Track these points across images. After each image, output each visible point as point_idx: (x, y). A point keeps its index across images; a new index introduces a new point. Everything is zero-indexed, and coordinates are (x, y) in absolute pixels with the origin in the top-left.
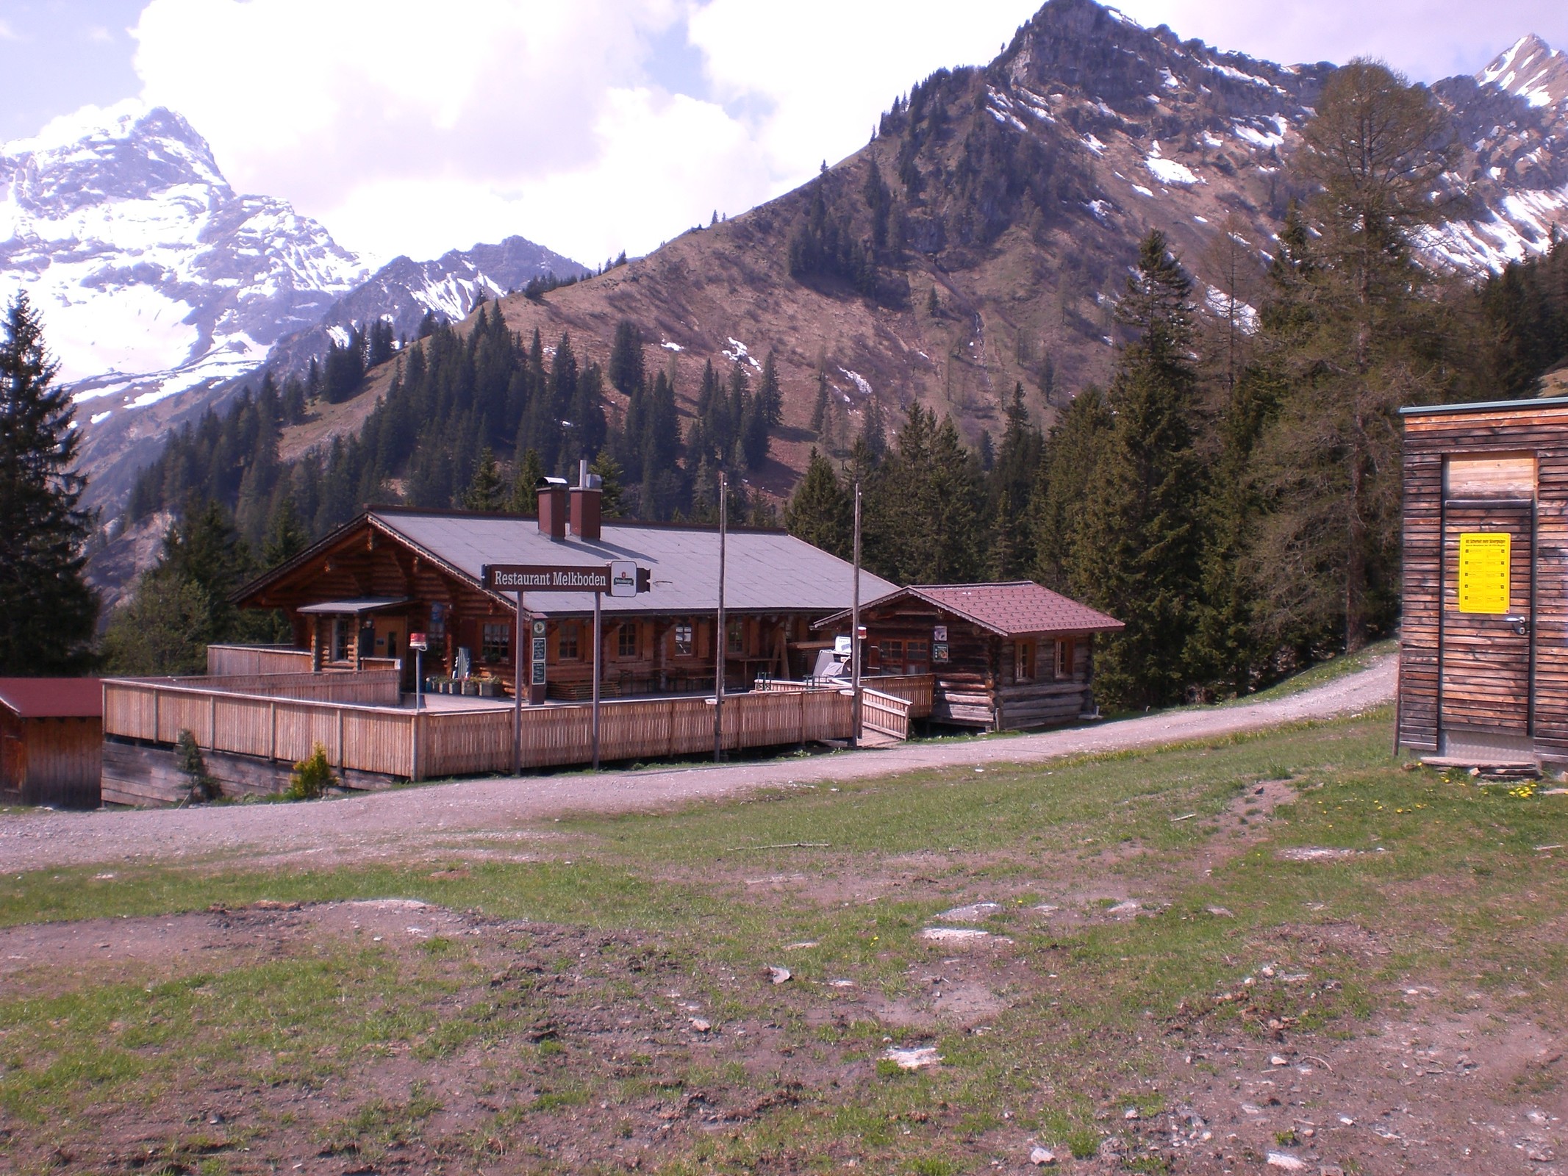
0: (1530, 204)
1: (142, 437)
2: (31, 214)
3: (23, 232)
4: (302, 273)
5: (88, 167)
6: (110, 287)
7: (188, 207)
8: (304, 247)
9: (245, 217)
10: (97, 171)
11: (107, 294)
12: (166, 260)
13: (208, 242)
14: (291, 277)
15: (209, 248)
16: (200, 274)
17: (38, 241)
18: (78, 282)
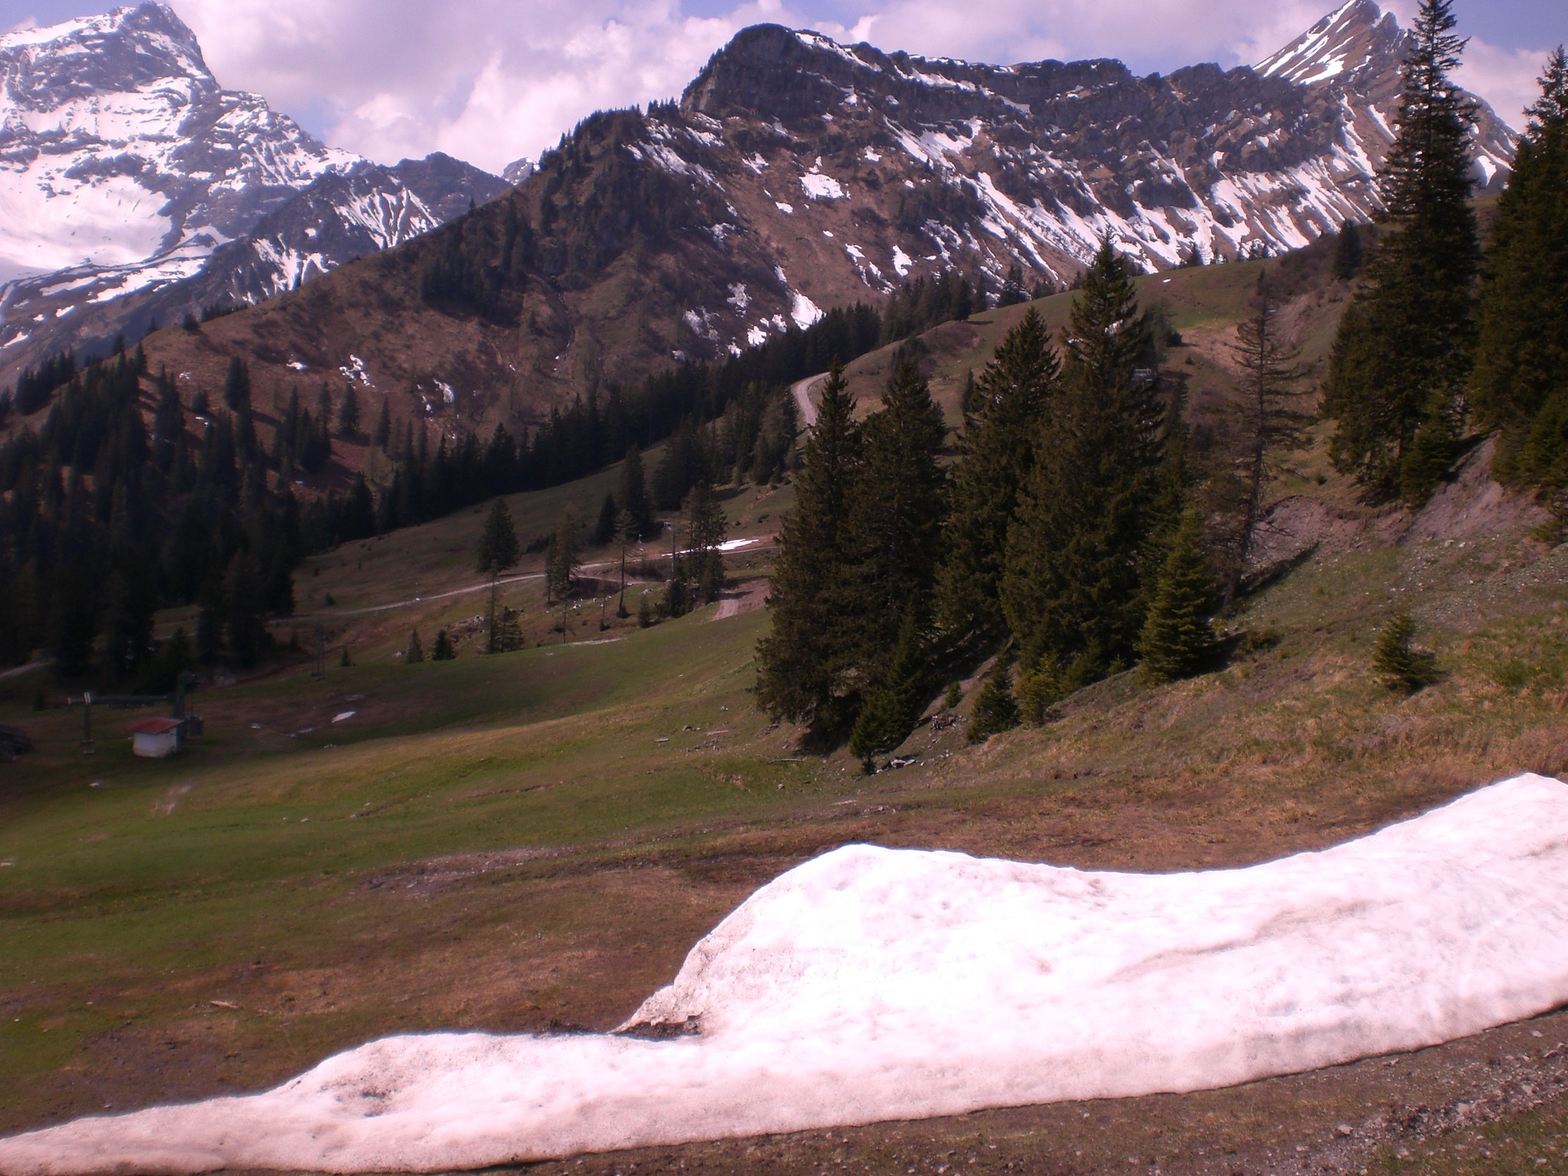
0: (1245, 187)
1: (91, 335)
2: (22, 107)
3: (14, 123)
4: (272, 169)
5: (78, 60)
6: (93, 178)
7: (171, 99)
8: (274, 142)
9: (222, 112)
10: (87, 64)
11: (89, 185)
12: (150, 151)
13: (187, 135)
14: (259, 170)
15: (187, 141)
16: (177, 166)
17: (28, 132)
18: (63, 173)
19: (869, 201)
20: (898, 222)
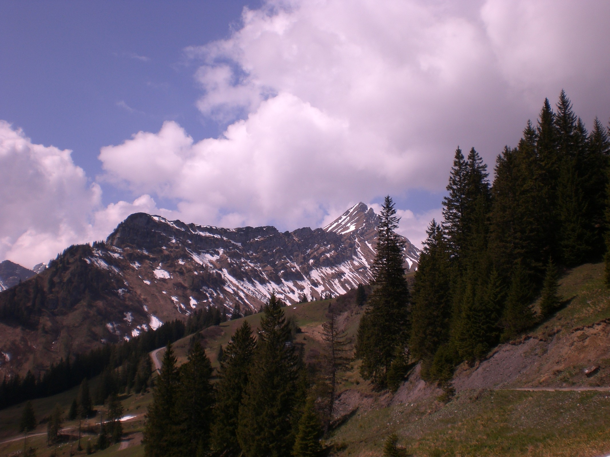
0: (322, 272)
19: (180, 280)
20: (192, 288)
